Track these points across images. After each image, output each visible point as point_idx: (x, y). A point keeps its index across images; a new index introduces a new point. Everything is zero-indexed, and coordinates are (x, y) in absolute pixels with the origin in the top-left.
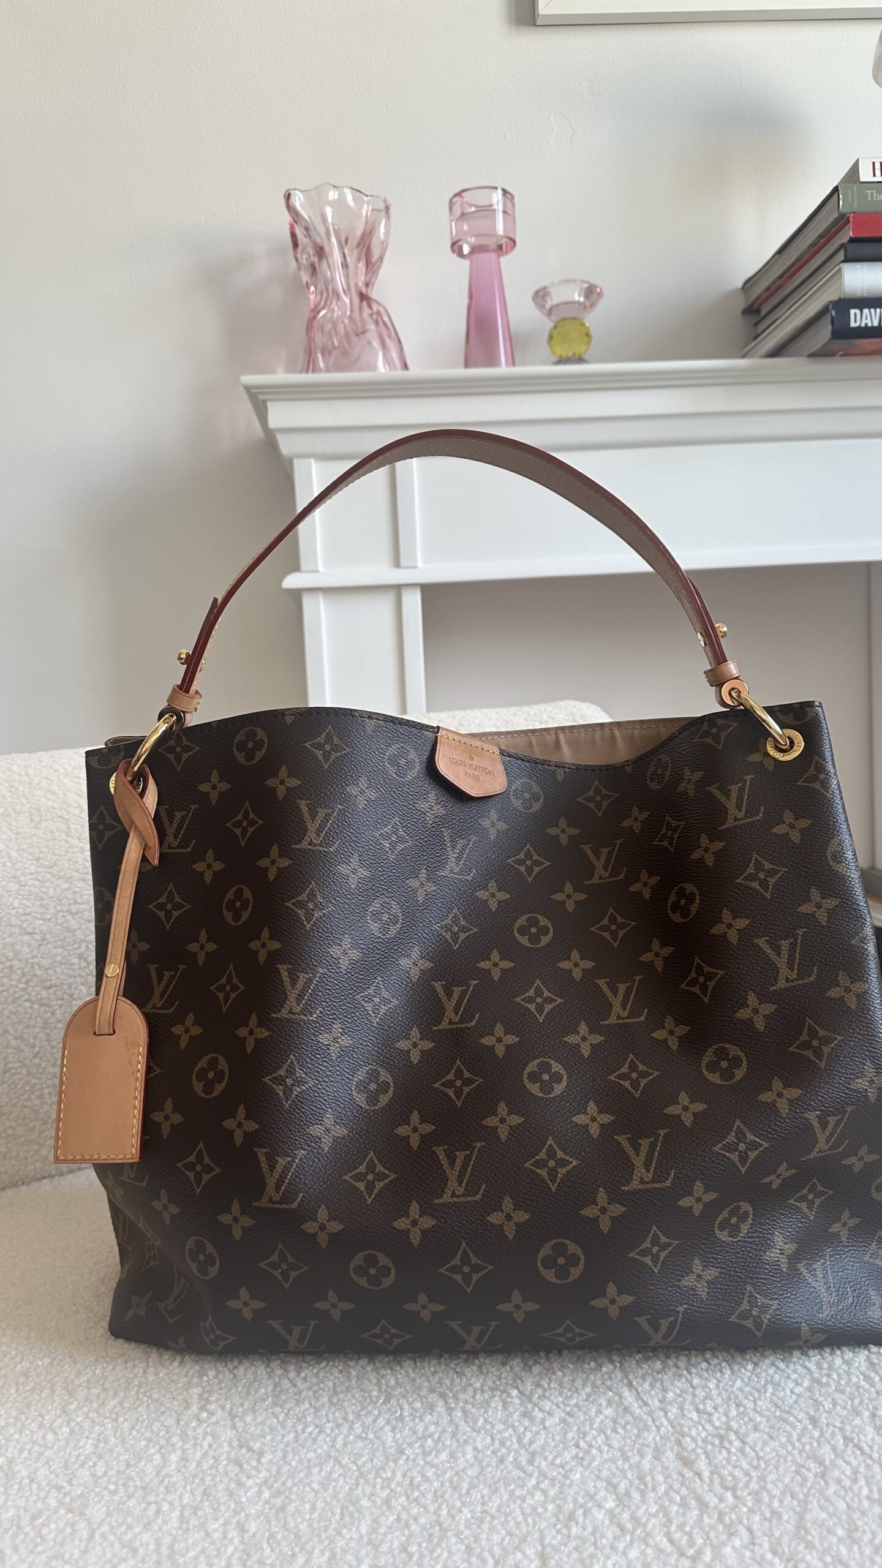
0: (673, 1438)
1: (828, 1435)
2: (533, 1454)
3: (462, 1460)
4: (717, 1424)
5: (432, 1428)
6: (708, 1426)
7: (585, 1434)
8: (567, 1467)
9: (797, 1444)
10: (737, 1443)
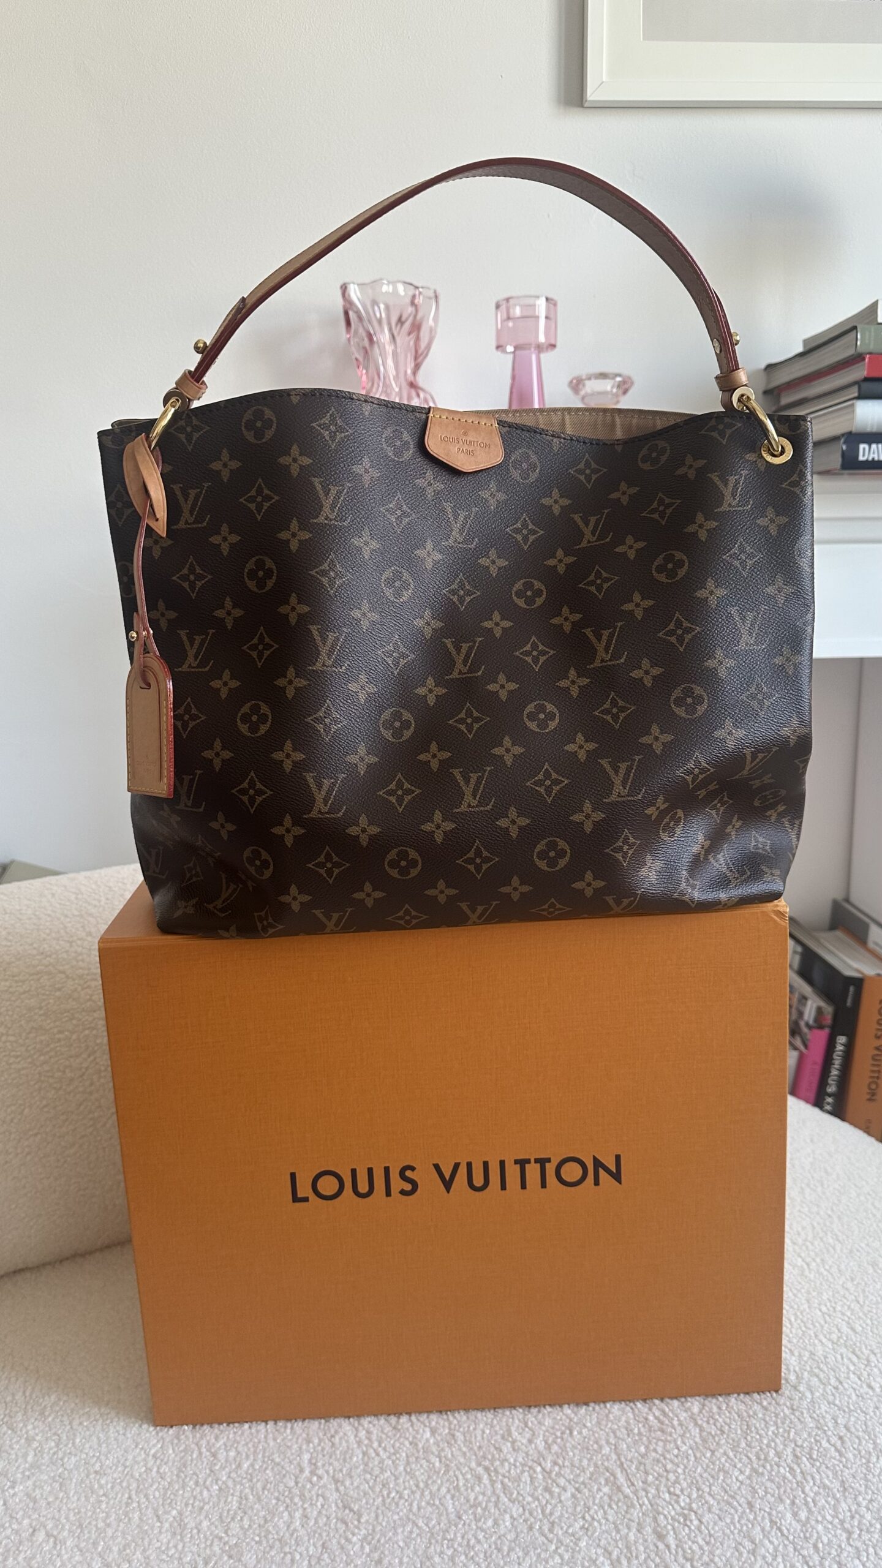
0: (651, 1515)
1: (759, 1519)
2: (553, 1523)
3: (503, 1526)
4: (682, 1504)
5: (481, 1497)
6: (676, 1506)
7: (589, 1509)
8: (577, 1536)
9: (738, 1525)
10: (696, 1522)
